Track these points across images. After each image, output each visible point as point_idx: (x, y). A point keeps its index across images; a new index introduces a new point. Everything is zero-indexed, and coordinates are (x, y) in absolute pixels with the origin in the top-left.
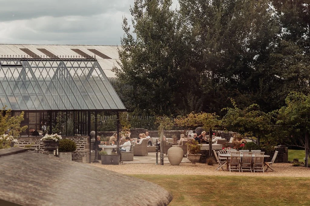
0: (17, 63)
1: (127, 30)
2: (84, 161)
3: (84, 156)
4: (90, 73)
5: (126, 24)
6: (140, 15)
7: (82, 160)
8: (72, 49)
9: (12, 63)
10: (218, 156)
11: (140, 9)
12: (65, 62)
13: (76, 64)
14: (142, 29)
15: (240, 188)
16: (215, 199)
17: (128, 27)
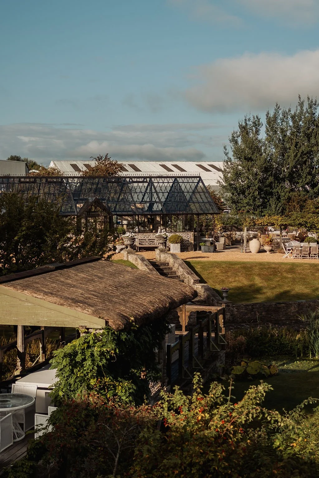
0: (144, 180)
1: (226, 154)
2: (189, 250)
3: (189, 246)
4: (197, 186)
5: (226, 150)
6: (236, 142)
7: (188, 249)
8: (196, 165)
9: (141, 180)
10: (286, 249)
11: (236, 138)
12: (178, 179)
13: (185, 180)
14: (238, 153)
15: (297, 272)
16: (277, 280)
17: (227, 151)
